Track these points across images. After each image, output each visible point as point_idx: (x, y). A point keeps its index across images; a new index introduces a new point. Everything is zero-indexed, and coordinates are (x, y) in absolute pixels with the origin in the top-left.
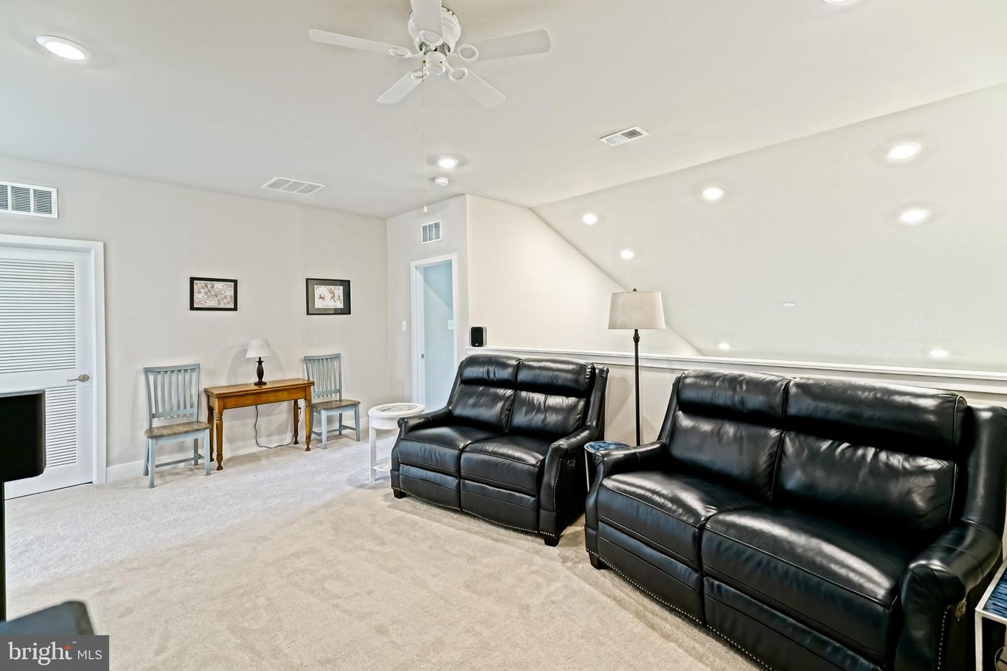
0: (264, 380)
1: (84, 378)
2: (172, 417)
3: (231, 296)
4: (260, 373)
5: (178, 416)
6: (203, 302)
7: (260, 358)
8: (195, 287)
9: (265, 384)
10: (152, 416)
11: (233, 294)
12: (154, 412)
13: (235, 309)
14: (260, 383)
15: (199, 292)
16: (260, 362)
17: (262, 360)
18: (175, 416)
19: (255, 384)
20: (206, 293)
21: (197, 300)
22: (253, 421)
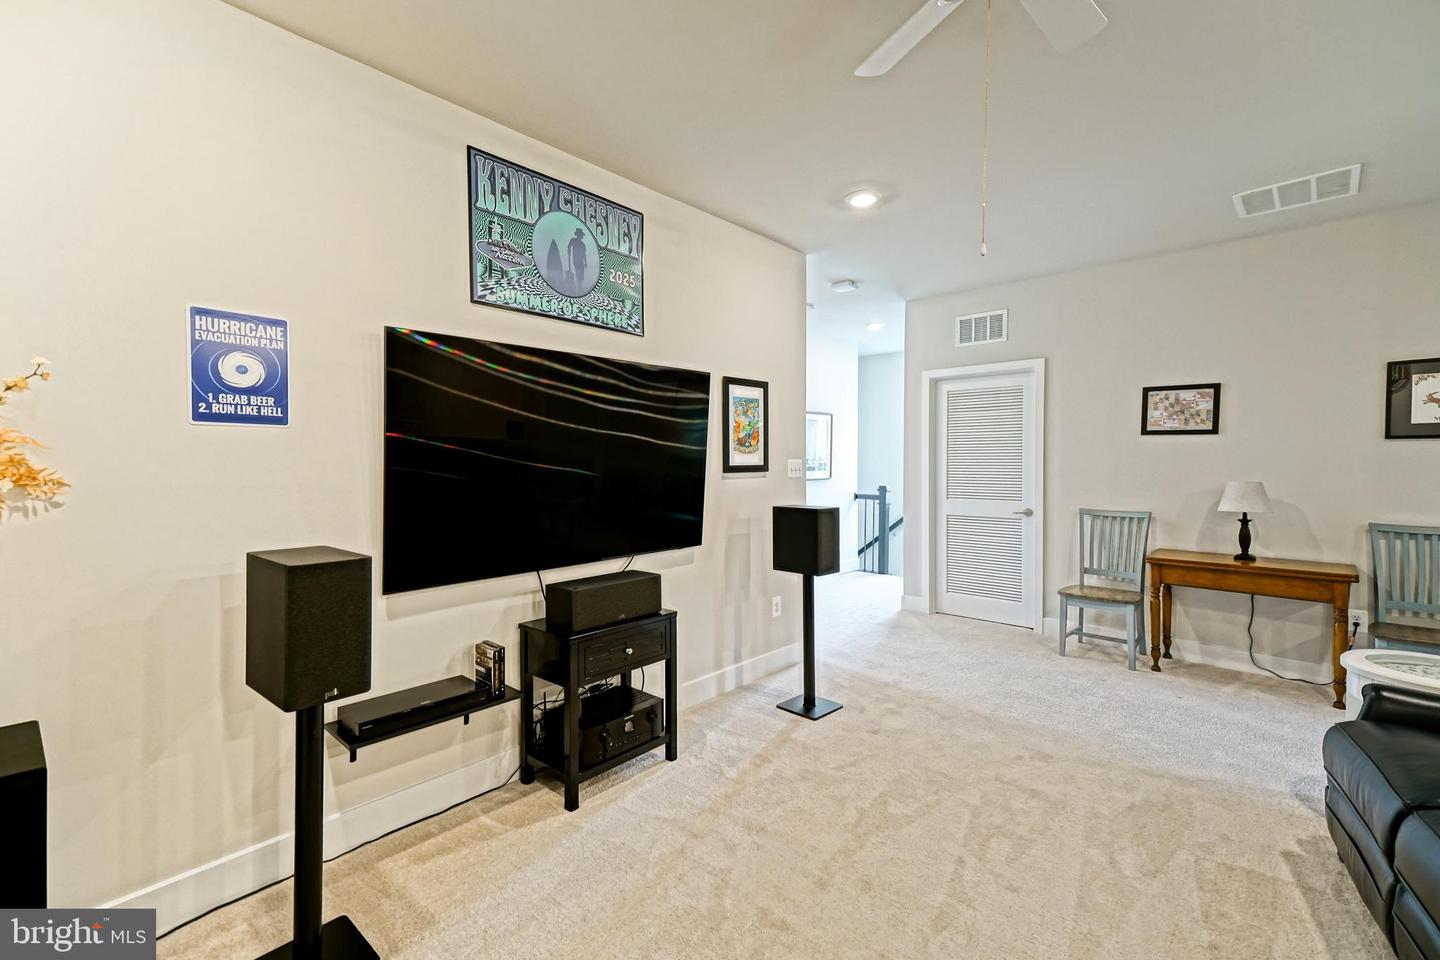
0: (1251, 551)
1: (1029, 513)
2: (1115, 579)
3: (1208, 411)
4: (1245, 539)
5: (1123, 579)
6: (1161, 423)
7: (1245, 514)
8: (1151, 401)
9: (1253, 559)
10: (1085, 571)
11: (1211, 407)
12: (1087, 565)
13: (1215, 430)
14: (1245, 557)
15: (1156, 409)
16: (1245, 521)
17: (1249, 518)
18: (1120, 579)
19: (1237, 558)
20: (1166, 409)
21: (1152, 420)
22: (1246, 619)
